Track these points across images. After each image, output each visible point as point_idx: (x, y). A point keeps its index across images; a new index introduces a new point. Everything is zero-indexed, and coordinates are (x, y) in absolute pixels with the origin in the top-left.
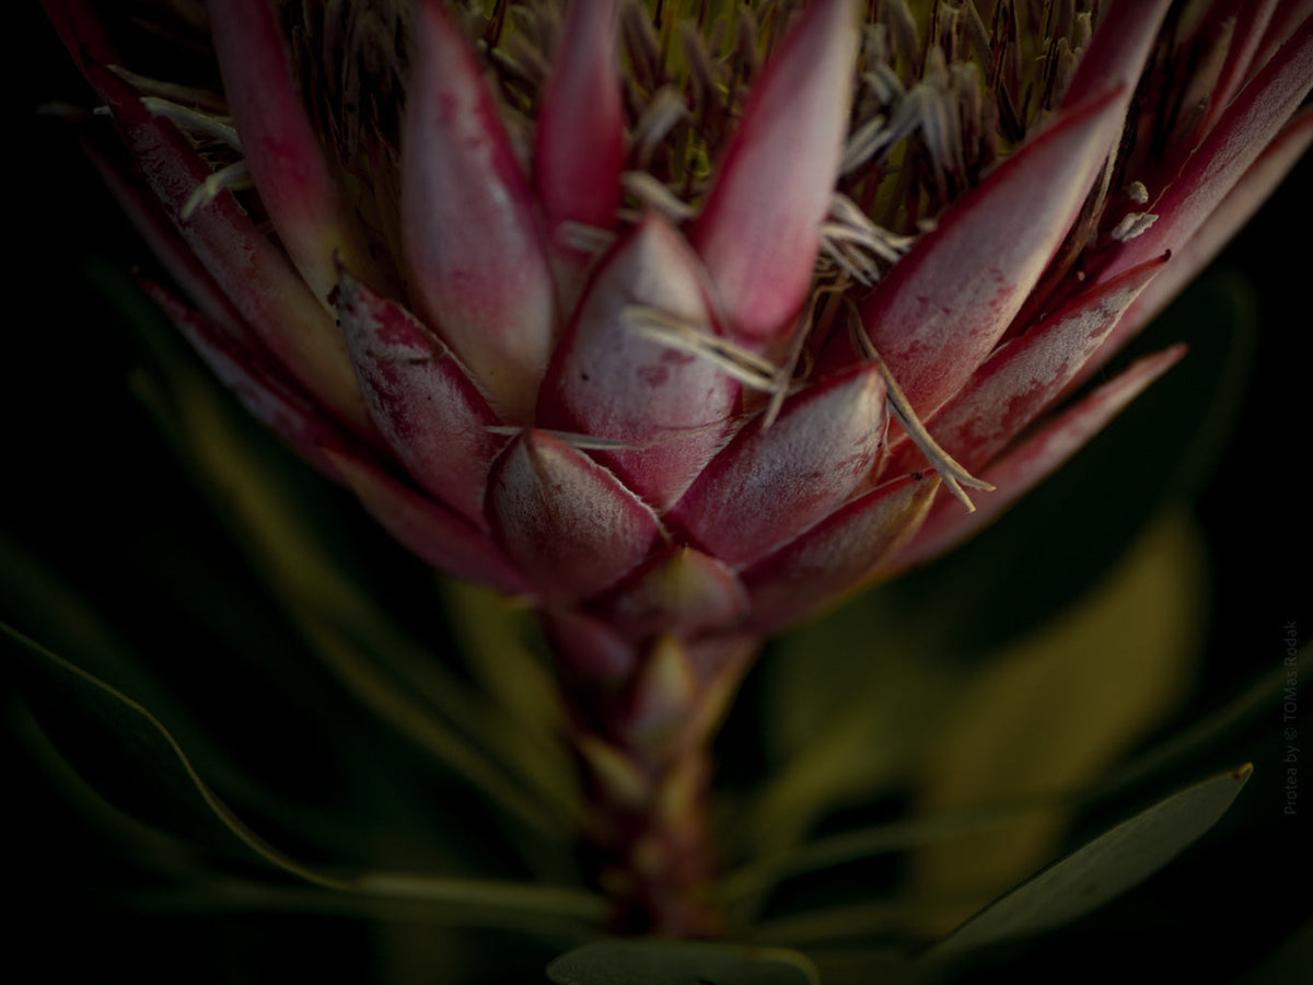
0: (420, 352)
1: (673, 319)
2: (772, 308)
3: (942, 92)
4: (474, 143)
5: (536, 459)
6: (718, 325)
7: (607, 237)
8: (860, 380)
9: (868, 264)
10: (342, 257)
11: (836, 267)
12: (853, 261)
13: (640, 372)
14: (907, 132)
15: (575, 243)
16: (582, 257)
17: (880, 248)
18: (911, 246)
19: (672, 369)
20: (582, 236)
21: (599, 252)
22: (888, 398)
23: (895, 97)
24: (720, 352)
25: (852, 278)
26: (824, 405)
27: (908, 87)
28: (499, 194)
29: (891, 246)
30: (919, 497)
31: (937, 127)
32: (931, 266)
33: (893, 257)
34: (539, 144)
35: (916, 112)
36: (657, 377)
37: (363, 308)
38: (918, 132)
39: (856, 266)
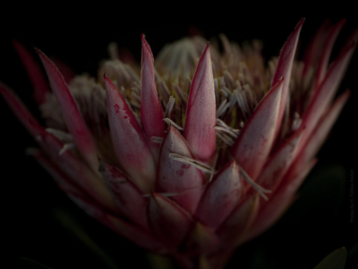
0: (123, 179)
1: (182, 155)
2: (207, 151)
3: (241, 92)
4: (126, 117)
5: (155, 200)
6: (193, 156)
7: (162, 139)
8: (231, 166)
9: (230, 139)
10: (99, 156)
11: (223, 142)
12: (226, 139)
13: (177, 172)
14: (234, 103)
15: (155, 141)
16: (157, 145)
17: (231, 133)
18: (239, 132)
19: (184, 170)
20: (156, 139)
21: (161, 142)
22: (240, 173)
23: (229, 95)
24: (195, 163)
25: (227, 145)
26: (224, 174)
27: (232, 91)
28: (134, 131)
29: (234, 132)
30: (254, 199)
31: (240, 100)
32: (245, 137)
33: (236, 136)
34: (142, 117)
35: (235, 97)
36: (181, 174)
37: (107, 169)
38: (237, 103)
39: (227, 141)
